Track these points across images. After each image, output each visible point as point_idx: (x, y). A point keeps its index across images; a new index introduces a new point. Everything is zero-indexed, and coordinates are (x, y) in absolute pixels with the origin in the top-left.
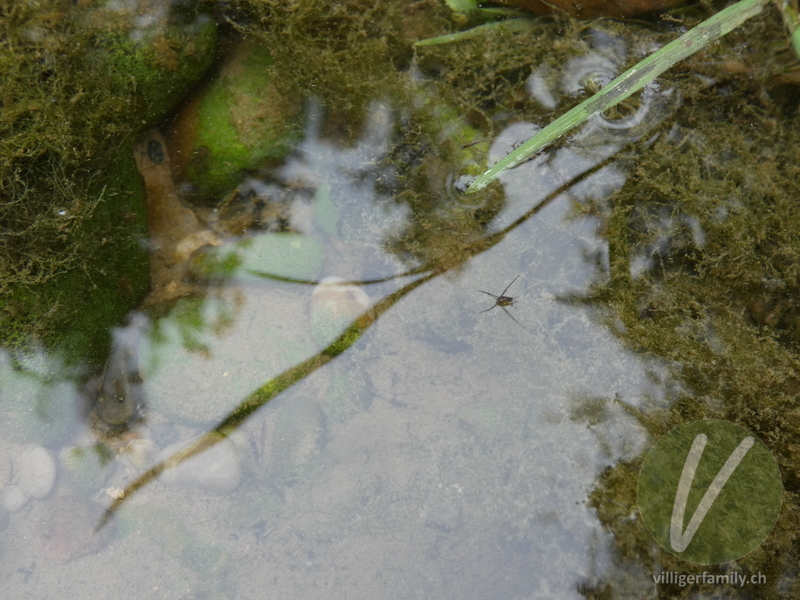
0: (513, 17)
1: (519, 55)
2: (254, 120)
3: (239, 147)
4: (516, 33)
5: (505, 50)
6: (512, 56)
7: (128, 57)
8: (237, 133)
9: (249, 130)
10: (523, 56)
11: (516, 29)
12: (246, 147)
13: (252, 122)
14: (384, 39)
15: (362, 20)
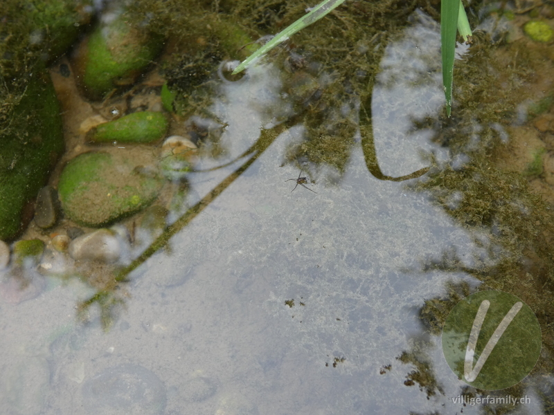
2: (121, 46)
3: (113, 63)
7: (41, 14)
8: (112, 55)
9: (119, 52)
12: (117, 63)
13: (120, 48)
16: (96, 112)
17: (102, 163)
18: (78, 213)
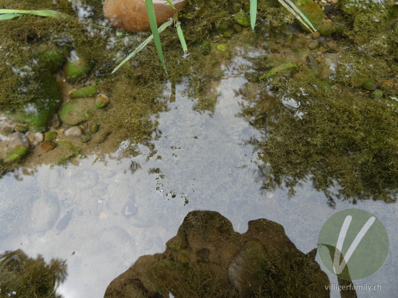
16: (74, 88)
17: (75, 105)
18: (67, 122)
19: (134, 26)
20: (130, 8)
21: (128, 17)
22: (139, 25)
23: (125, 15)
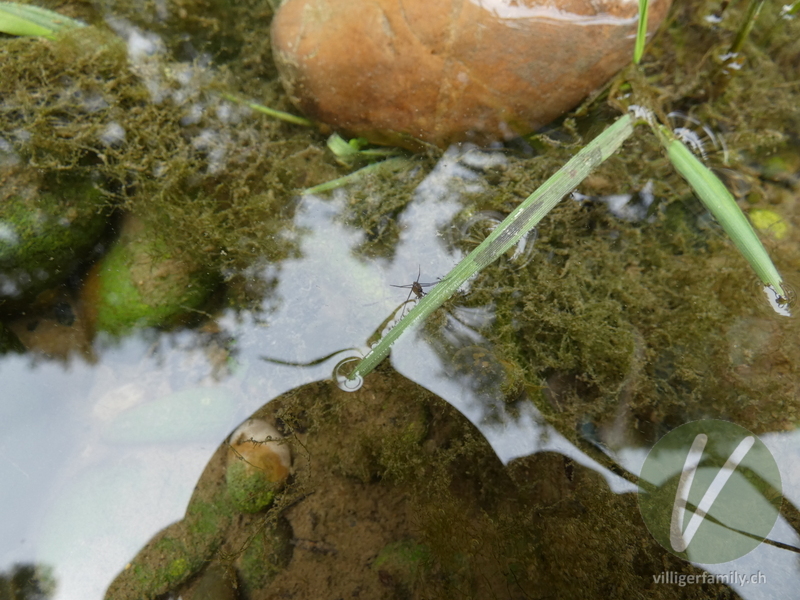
0: (393, 156)
1: (401, 193)
2: (155, 279)
3: (144, 307)
4: (396, 172)
5: (388, 190)
6: (394, 195)
8: (140, 294)
9: (152, 289)
10: (404, 194)
11: (396, 168)
12: (150, 306)
13: (154, 282)
14: (270, 193)
15: (245, 176)
19: (422, 121)
20: (416, 39)
21: (401, 78)
22: (447, 116)
23: (388, 68)
